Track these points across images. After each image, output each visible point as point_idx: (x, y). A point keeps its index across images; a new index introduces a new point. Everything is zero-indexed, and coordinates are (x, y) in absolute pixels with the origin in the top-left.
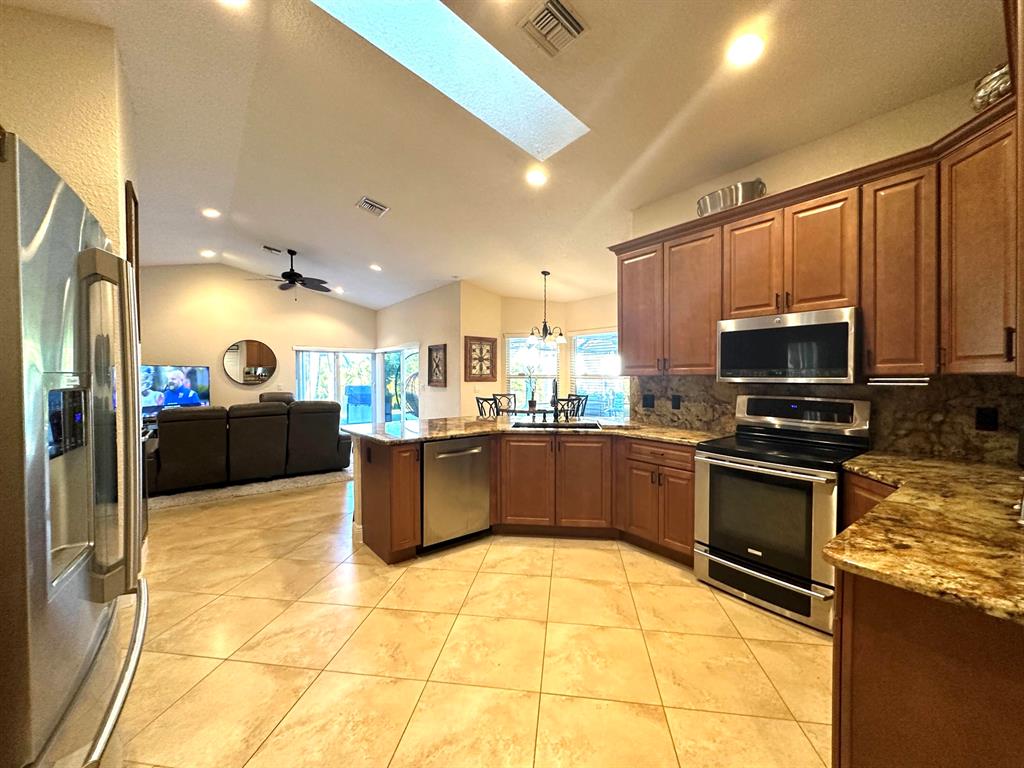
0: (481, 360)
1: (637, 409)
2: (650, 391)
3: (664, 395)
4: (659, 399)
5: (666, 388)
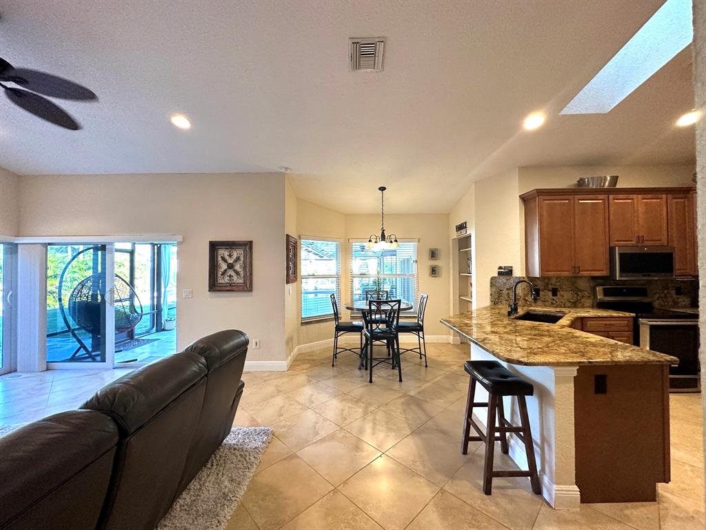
1: (526, 298)
2: (537, 286)
3: (546, 288)
4: (544, 291)
5: (548, 284)
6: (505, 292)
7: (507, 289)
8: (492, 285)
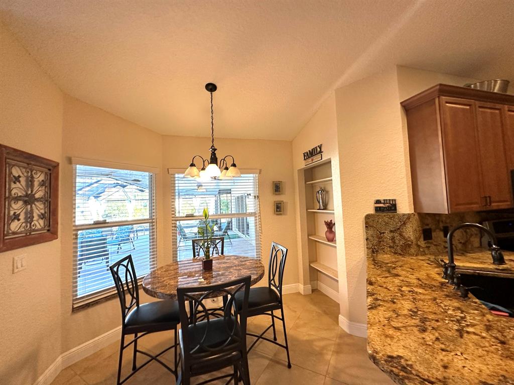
0: (29, 200)
1: (419, 243)
2: (428, 225)
3: (438, 227)
4: (435, 231)
5: (438, 221)
6: (388, 235)
7: (391, 231)
8: (368, 226)
